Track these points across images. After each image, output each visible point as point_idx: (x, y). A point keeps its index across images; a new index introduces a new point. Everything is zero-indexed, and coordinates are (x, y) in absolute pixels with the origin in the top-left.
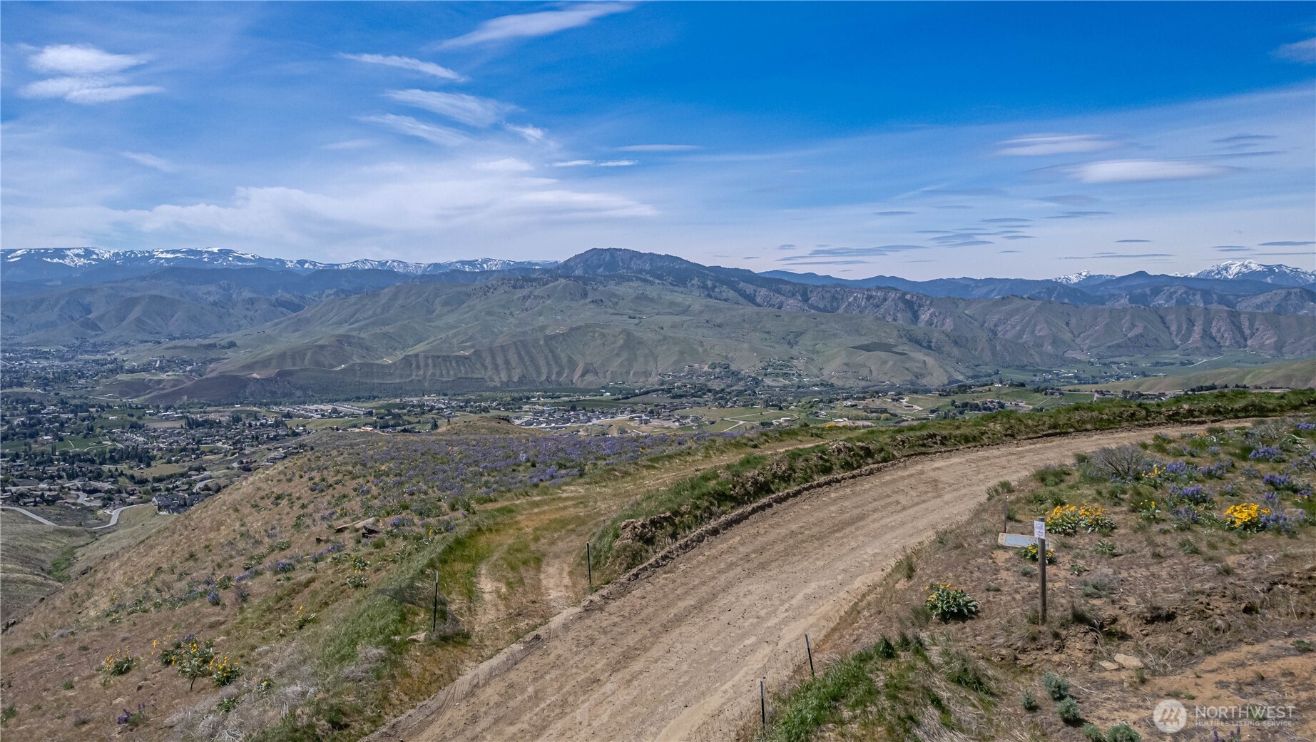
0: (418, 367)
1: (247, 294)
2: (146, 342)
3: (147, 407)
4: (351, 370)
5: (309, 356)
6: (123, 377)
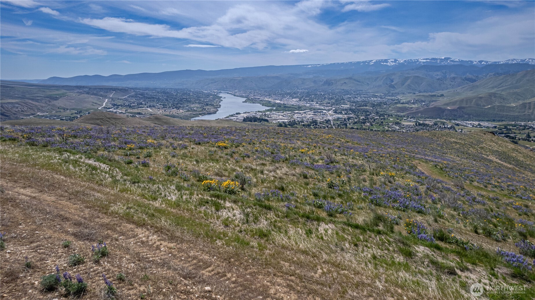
0: (530, 108)
1: (453, 75)
2: (411, 93)
3: (404, 116)
4: (493, 108)
5: (474, 101)
6: (399, 105)
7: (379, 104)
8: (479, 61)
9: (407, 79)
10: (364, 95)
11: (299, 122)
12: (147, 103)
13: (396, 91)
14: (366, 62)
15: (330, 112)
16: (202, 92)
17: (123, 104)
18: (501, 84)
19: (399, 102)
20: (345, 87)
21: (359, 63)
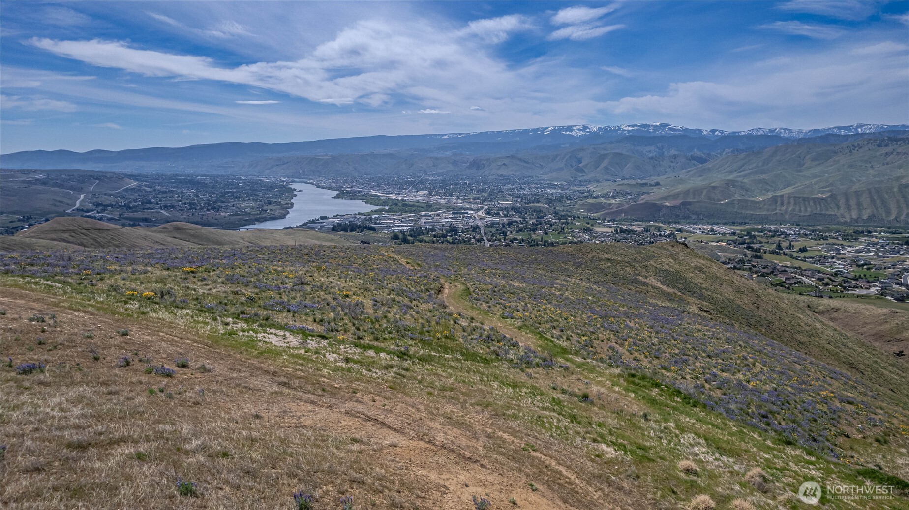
0: (782, 204)
1: (673, 152)
2: (609, 180)
3: (599, 219)
4: (732, 203)
5: (704, 193)
6: (590, 201)
7: (560, 199)
8: (711, 131)
9: (603, 157)
10: (536, 184)
11: (428, 231)
12: (161, 201)
13: (586, 178)
14: (538, 129)
15: (480, 213)
16: (261, 180)
17: (114, 203)
18: (741, 167)
19: (591, 196)
20: (504, 172)
21: (526, 131)
